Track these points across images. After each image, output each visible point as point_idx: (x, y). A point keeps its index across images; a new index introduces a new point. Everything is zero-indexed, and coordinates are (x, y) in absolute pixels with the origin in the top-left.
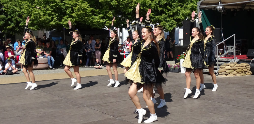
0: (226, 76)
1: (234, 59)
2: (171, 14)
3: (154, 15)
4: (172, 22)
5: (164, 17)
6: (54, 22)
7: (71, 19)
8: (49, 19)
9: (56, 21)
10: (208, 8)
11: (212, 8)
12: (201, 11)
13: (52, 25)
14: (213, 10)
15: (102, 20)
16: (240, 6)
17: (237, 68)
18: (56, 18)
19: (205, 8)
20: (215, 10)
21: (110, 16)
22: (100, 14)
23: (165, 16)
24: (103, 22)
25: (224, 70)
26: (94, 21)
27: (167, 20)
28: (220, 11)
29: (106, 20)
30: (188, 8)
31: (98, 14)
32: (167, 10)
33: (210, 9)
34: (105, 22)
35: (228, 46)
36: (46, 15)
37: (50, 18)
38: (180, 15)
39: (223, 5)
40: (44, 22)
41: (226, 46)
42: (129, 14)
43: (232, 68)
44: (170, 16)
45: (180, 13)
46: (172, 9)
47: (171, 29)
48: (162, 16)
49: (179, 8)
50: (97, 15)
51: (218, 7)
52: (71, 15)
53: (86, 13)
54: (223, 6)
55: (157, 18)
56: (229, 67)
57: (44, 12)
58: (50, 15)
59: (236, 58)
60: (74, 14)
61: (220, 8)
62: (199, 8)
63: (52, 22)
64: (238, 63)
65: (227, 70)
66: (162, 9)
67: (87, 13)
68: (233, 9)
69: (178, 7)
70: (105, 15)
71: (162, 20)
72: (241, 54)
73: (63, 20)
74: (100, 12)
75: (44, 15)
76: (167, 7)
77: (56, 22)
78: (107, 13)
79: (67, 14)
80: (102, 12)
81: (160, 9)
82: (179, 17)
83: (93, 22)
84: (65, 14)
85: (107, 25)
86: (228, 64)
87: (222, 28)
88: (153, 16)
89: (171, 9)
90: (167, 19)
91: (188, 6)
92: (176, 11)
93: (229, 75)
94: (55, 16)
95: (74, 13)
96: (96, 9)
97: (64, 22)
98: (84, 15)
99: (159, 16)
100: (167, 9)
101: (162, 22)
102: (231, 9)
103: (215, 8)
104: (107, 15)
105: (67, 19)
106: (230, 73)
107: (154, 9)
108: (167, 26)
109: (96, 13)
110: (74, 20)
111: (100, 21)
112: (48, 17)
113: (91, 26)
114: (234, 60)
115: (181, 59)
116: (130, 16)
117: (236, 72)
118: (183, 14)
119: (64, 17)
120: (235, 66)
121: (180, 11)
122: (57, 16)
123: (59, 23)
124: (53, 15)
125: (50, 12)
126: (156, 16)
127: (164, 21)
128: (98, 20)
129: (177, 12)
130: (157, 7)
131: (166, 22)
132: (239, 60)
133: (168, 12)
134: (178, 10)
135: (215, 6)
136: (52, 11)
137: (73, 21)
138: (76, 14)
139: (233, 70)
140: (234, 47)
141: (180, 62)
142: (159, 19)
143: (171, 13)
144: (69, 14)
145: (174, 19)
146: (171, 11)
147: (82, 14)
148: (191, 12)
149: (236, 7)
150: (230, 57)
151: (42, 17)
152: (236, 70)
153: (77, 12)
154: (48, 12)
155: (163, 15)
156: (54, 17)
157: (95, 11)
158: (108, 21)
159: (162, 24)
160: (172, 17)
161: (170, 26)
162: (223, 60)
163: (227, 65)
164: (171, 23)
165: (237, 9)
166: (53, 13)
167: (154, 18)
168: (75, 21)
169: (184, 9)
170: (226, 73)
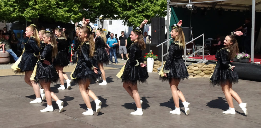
0: (194, 77)
1: (202, 59)
2: (141, 10)
3: (122, 10)
4: (141, 18)
5: (133, 13)
6: (16, 13)
7: (34, 11)
8: (10, 10)
9: (18, 12)
10: (178, 6)
11: (182, 6)
12: (170, 9)
13: (13, 17)
14: (183, 8)
15: (67, 14)
16: (211, 5)
17: (205, 69)
18: (17, 10)
19: (175, 5)
20: (185, 8)
21: (75, 10)
22: (65, 7)
23: (134, 11)
24: (68, 16)
25: (192, 71)
26: (58, 14)
28: (190, 9)
29: (71, 14)
30: (158, 5)
31: (63, 7)
32: (136, 6)
33: (180, 7)
34: (70, 16)
35: (197, 45)
36: (7, 6)
37: (12, 9)
38: (149, 11)
39: (194, 3)
40: (4, 13)
41: (195, 46)
42: (96, 8)
43: (199, 69)
44: (139, 12)
45: (150, 9)
46: (142, 4)
48: (131, 12)
49: (149, 4)
50: (62, 9)
51: (188, 5)
52: (34, 7)
53: (49, 6)
54: (193, 5)
55: (126, 14)
56: (197, 68)
57: (5, 3)
58: (11, 6)
59: (204, 59)
60: (37, 7)
61: (190, 6)
62: (169, 5)
63: (13, 14)
64: (206, 64)
65: (195, 71)
66: (131, 4)
67: (51, 6)
68: (204, 7)
69: (147, 3)
70: (70, 9)
71: (131, 15)
72: (210, 55)
73: (25, 12)
74: (65, 5)
75: (5, 6)
76: (137, 2)
77: (18, 14)
78: (72, 6)
79: (30, 6)
80: (68, 5)
81: (128, 4)
82: (148, 14)
83: (58, 16)
84: (28, 6)
85: (73, 19)
86: (196, 64)
87: (192, 27)
88: (121, 12)
89: (140, 4)
90: (136, 15)
91: (158, 2)
92: (145, 7)
93: (197, 77)
94: (16, 7)
95: (37, 5)
96: (61, 2)
97: (26, 14)
98: (48, 8)
99: (128, 12)
100: (136, 4)
101: (130, 18)
102: (201, 7)
103: (185, 6)
104: (72, 8)
105: (29, 11)
106: (198, 74)
107: (123, 4)
109: (61, 5)
110: (37, 12)
111: (64, 15)
112: (9, 8)
113: (55, 20)
114: (202, 61)
115: (148, 57)
116: (97, 10)
117: (204, 74)
118: (153, 11)
119: (26, 8)
120: (203, 67)
121: (149, 7)
122: (19, 8)
123: (21, 15)
124: (15, 6)
125: (11, 3)
126: (125, 11)
127: (133, 17)
128: (63, 13)
129: (147, 8)
130: (126, 2)
131: (135, 18)
132: (207, 60)
133: (137, 7)
134: (147, 6)
135: (185, 4)
136: (13, 2)
137: (36, 14)
138: (39, 7)
139: (201, 71)
140: (203, 48)
141: (146, 60)
142: (127, 14)
143: (140, 8)
144: (32, 6)
145: (143, 16)
146: (140, 6)
147: (46, 7)
148: (161, 9)
149: (206, 6)
150: (198, 57)
151: (3, 8)
152: (204, 71)
153: (40, 4)
154: (9, 2)
155: (132, 10)
156: (16, 9)
157: (60, 4)
158: (73, 15)
159: (130, 20)
160: (141, 13)
161: (139, 22)
162: (191, 60)
163: (195, 66)
165: (208, 8)
166: (15, 4)
167: (123, 13)
168: (38, 14)
169: (154, 5)
170: (194, 74)
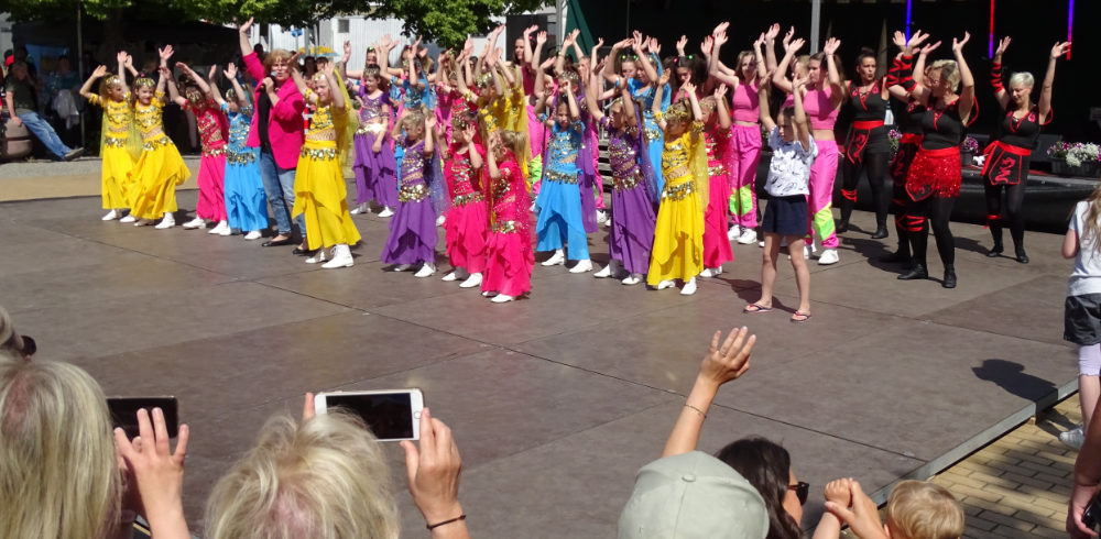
4: (462, 15)
27: (447, 7)
47: (458, 39)
101: (430, 15)
108: (446, 28)
131: (444, 15)
159: (429, 19)
161: (455, 27)
164: (461, 20)
